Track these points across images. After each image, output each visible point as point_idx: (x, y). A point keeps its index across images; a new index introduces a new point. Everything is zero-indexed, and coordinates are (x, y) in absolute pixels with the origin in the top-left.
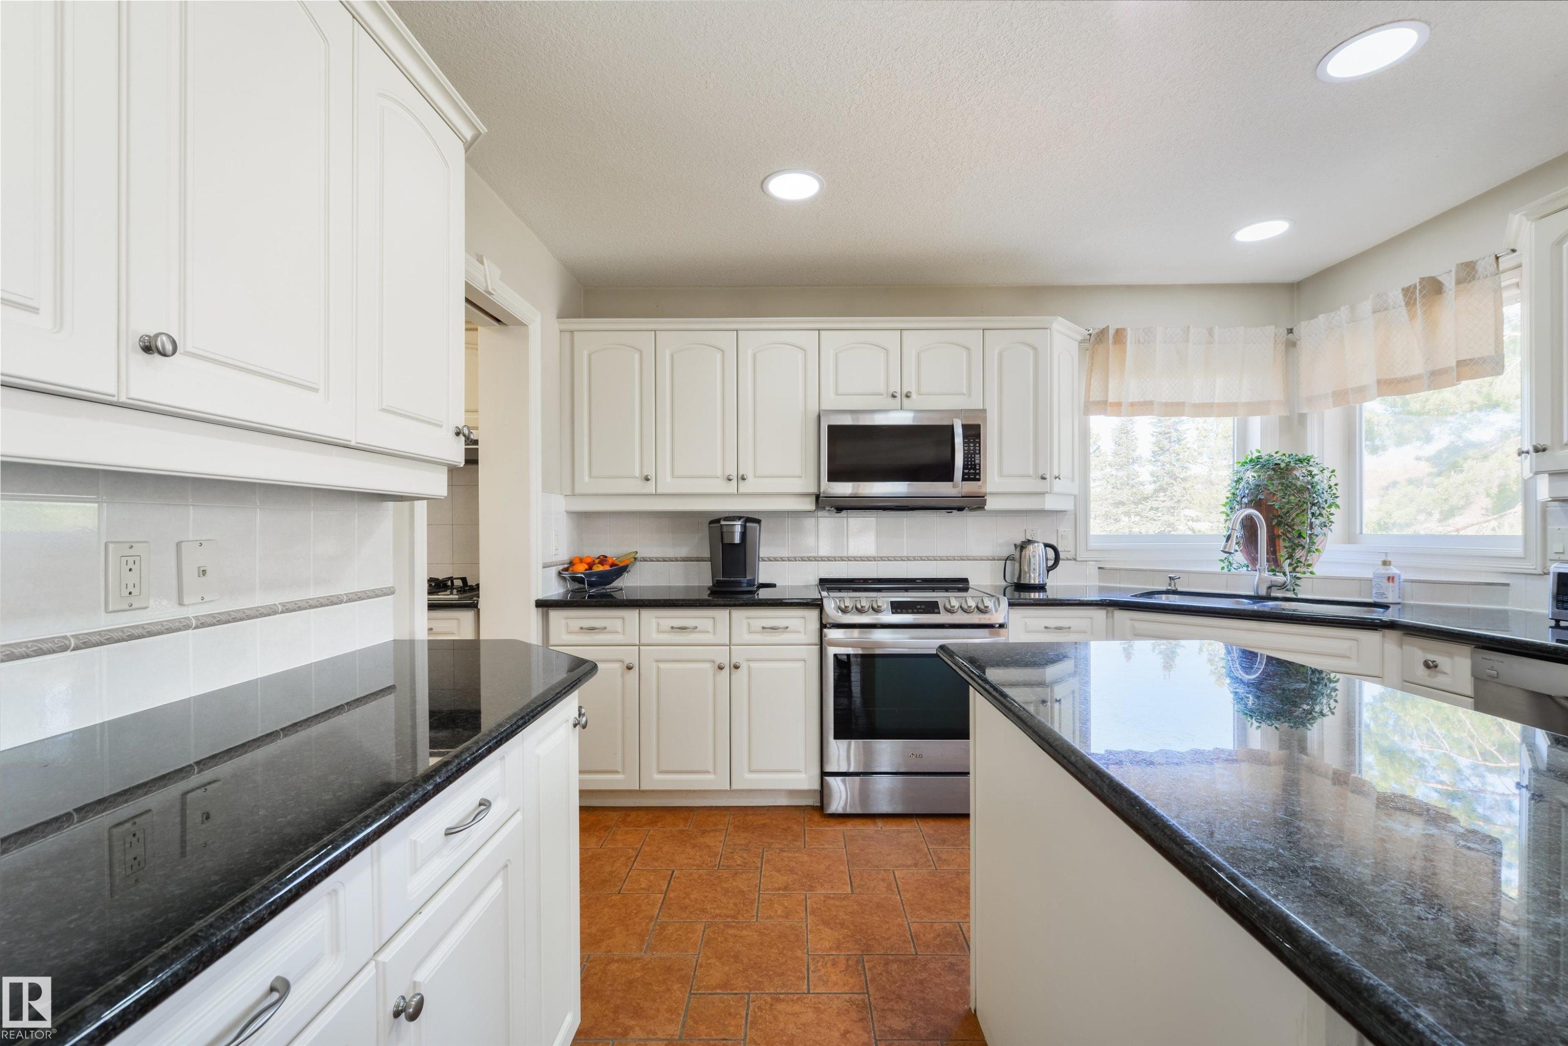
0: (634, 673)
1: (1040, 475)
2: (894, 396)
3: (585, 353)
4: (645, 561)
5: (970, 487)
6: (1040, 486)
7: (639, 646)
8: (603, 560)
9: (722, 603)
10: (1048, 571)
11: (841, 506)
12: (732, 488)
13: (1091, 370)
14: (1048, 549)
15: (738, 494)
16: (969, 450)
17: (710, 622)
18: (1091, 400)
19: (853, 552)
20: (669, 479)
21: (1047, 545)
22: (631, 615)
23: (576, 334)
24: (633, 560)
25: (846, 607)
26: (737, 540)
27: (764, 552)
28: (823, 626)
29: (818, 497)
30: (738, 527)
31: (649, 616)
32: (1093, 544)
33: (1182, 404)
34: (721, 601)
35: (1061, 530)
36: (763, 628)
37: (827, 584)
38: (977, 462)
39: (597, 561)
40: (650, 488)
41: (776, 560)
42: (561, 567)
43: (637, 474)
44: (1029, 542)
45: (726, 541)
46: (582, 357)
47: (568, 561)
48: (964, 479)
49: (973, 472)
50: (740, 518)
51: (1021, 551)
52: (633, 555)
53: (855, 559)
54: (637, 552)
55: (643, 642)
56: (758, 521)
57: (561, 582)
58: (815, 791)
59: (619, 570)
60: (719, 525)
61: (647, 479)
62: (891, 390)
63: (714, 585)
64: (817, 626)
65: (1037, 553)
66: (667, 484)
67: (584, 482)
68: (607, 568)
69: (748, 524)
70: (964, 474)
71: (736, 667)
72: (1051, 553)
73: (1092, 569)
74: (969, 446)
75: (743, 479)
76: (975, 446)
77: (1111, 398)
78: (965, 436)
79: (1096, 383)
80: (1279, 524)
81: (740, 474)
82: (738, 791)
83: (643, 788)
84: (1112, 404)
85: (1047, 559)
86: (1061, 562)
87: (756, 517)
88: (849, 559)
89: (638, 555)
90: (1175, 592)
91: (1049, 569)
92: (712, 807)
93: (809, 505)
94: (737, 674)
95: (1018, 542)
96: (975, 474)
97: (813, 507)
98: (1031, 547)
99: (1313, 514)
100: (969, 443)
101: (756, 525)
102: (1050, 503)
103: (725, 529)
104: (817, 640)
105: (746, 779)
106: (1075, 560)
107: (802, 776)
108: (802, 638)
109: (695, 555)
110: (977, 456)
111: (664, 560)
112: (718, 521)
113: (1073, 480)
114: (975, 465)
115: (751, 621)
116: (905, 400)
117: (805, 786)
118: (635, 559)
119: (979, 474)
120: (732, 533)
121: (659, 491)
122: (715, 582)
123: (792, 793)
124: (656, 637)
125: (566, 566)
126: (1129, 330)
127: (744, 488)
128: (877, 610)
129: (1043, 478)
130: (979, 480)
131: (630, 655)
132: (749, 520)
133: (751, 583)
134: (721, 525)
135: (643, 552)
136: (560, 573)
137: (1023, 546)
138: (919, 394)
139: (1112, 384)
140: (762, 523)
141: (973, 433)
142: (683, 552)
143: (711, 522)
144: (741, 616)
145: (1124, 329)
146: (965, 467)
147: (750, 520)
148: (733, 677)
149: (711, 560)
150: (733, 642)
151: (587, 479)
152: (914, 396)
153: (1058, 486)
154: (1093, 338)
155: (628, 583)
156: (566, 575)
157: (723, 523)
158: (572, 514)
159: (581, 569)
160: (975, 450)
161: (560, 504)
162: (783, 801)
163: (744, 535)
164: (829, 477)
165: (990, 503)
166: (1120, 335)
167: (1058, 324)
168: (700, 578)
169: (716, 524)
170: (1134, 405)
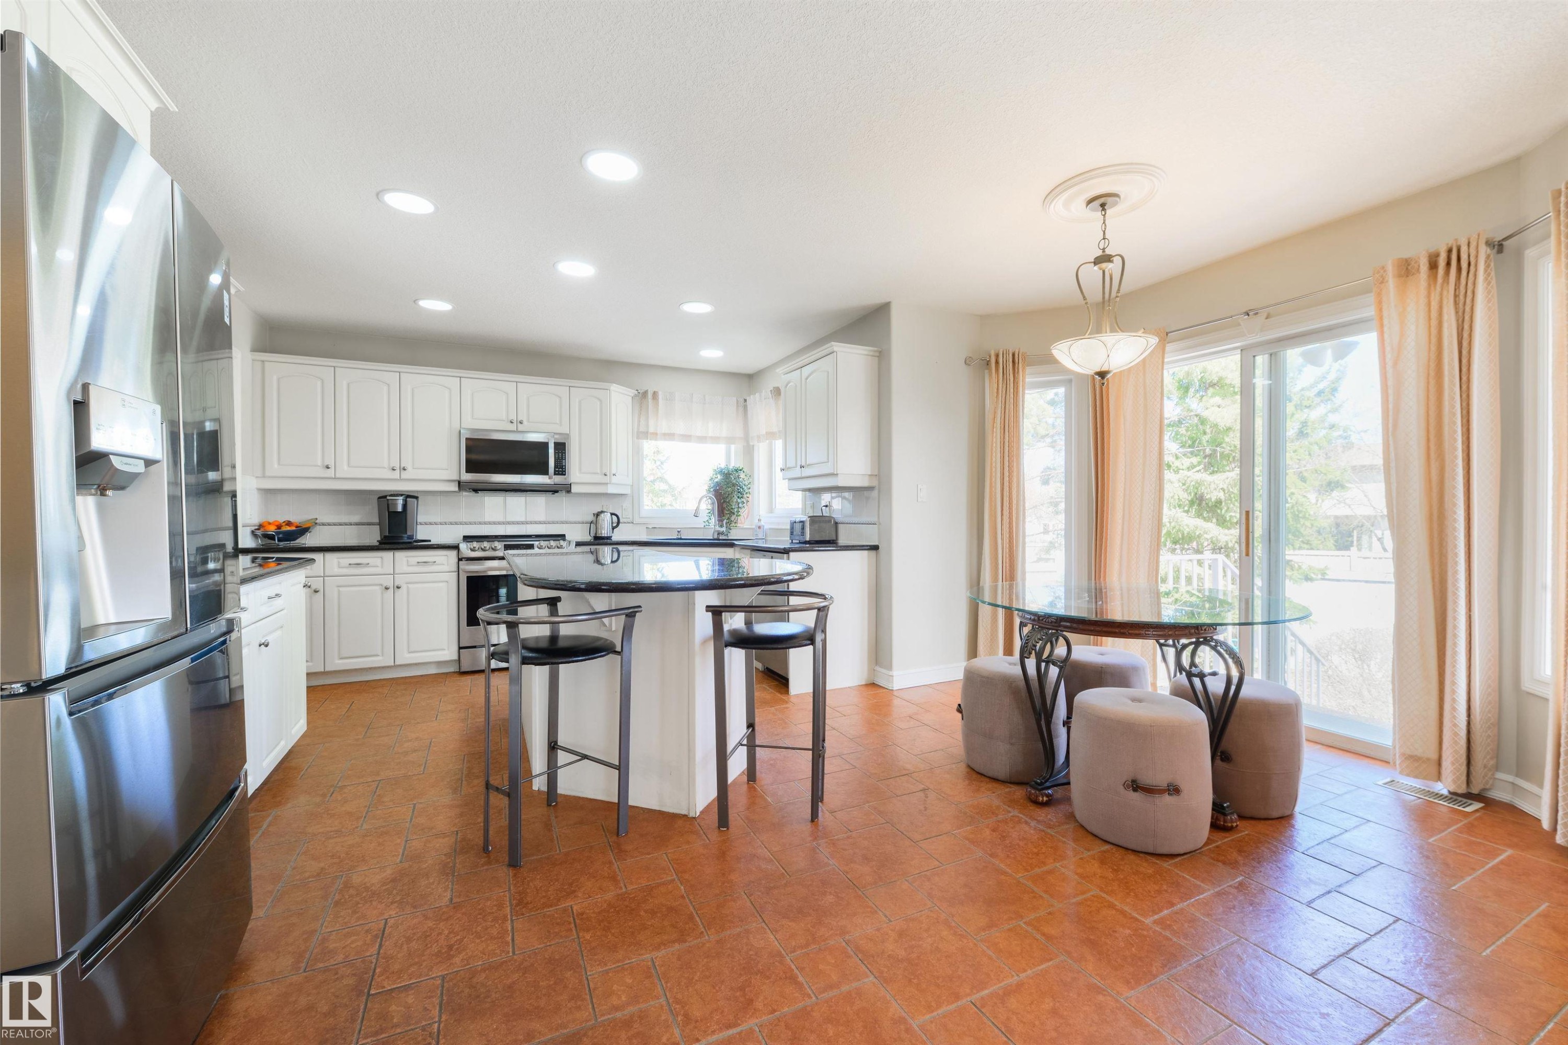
0: (321, 594)
1: (604, 472)
2: (512, 422)
3: (275, 378)
4: (323, 525)
5: (558, 479)
6: (604, 480)
7: (324, 577)
8: (289, 523)
9: (388, 547)
10: (613, 529)
11: (477, 489)
12: (396, 475)
13: (640, 414)
14: (613, 516)
15: (401, 479)
16: (558, 457)
17: (379, 560)
18: (640, 430)
19: (487, 519)
20: (346, 467)
21: (612, 514)
22: (315, 557)
23: (266, 363)
24: (314, 524)
25: (474, 547)
26: (400, 509)
27: (421, 518)
28: (460, 560)
29: (459, 482)
30: (400, 501)
31: (330, 557)
32: (643, 514)
33: (690, 436)
34: (387, 546)
35: (624, 506)
36: (418, 562)
37: (467, 538)
38: (564, 464)
39: (284, 524)
40: (330, 473)
41: (431, 524)
42: (253, 528)
43: (319, 463)
44: (602, 512)
45: (391, 510)
46: (271, 379)
47: (258, 524)
48: (555, 474)
49: (561, 470)
50: (402, 495)
51: (597, 517)
52: (313, 521)
53: (490, 523)
54: (317, 519)
55: (326, 574)
56: (417, 498)
57: (254, 539)
58: (455, 660)
59: (302, 530)
60: (385, 499)
61: (328, 467)
62: (510, 418)
63: (382, 539)
64: (457, 560)
65: (606, 519)
66: (344, 470)
67: (274, 467)
68: (294, 528)
69: (408, 499)
70: (555, 471)
71: (398, 588)
72: (615, 518)
73: (642, 528)
74: (559, 455)
75: (404, 469)
76: (562, 455)
77: (651, 430)
78: (555, 449)
79: (643, 422)
80: (724, 502)
81: (402, 466)
82: (401, 666)
83: (327, 669)
84: (652, 434)
85: (612, 523)
86: (620, 524)
87: (416, 495)
88: (485, 523)
89: (317, 521)
90: (681, 539)
91: (613, 528)
92: (380, 679)
93: (454, 487)
94: (398, 592)
95: (596, 512)
96: (563, 471)
97: (456, 489)
98: (602, 515)
99: (738, 497)
100: (558, 453)
101: (415, 500)
102: (611, 490)
103: (390, 502)
104: (456, 569)
105: (405, 657)
106: (633, 523)
107: (446, 652)
108: (446, 568)
109: (365, 521)
110: (564, 461)
111: (340, 524)
112: (385, 497)
113: (628, 476)
114: (562, 466)
115: (410, 559)
116: (519, 424)
117: (448, 658)
118: (316, 523)
119: (565, 471)
120: (396, 505)
121: (338, 476)
122: (383, 537)
123: (439, 664)
124: (337, 571)
125: (257, 527)
126: (660, 393)
127: (405, 475)
128: (494, 549)
129: (605, 475)
130: (565, 475)
131: (317, 583)
132: (408, 496)
133: (411, 537)
134: (388, 500)
135: (322, 519)
136: (253, 532)
137: (598, 515)
138: (528, 421)
139: (652, 422)
140: (420, 499)
141: (561, 448)
142: (356, 518)
143: (380, 498)
144: (403, 557)
145: (657, 392)
146: (556, 467)
147: (411, 497)
148: (396, 594)
149: (379, 524)
150: (397, 571)
151: (276, 466)
152: (525, 422)
153: (614, 480)
154: (640, 395)
155: (309, 539)
156: (259, 533)
157: (388, 498)
158: (259, 490)
159: (272, 530)
160: (562, 457)
161: (253, 483)
162: (433, 670)
163: (405, 506)
164: (469, 470)
165: (574, 489)
166: (655, 394)
167: (614, 387)
168: (373, 536)
169: (384, 499)
170: (665, 434)
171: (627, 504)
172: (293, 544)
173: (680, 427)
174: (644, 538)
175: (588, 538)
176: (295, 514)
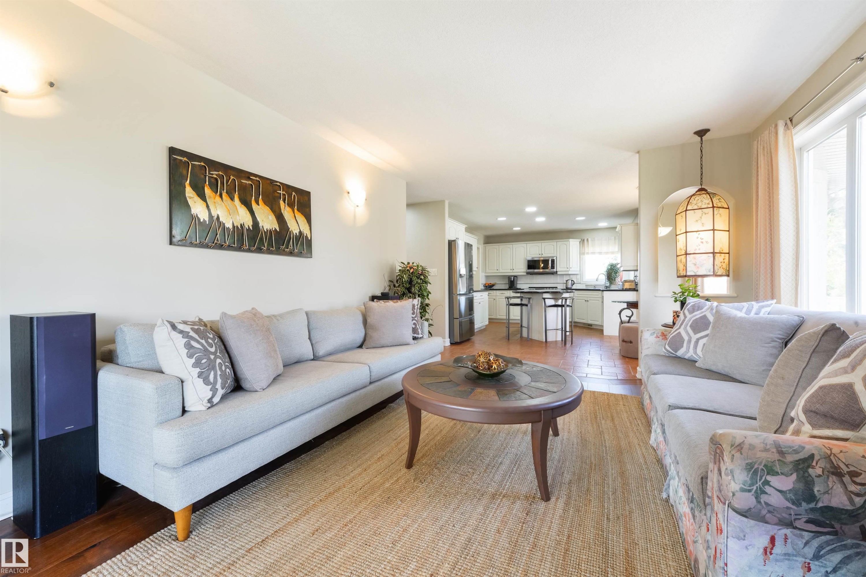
0: (495, 300)
5: (553, 270)
6: (568, 270)
8: (490, 284)
11: (530, 274)
12: (512, 271)
13: (582, 247)
16: (552, 264)
17: (507, 292)
18: (582, 252)
19: (535, 282)
21: (571, 280)
22: (495, 291)
23: (488, 247)
24: (495, 284)
27: (518, 282)
29: (526, 272)
30: (513, 278)
31: (498, 291)
32: (584, 280)
34: (509, 289)
40: (498, 271)
41: (521, 284)
43: (496, 269)
45: (511, 280)
46: (487, 250)
47: (485, 283)
48: (551, 269)
49: (553, 267)
50: (513, 276)
55: (497, 295)
56: (517, 277)
57: (484, 287)
59: (493, 285)
65: (570, 282)
66: (501, 271)
67: (488, 271)
72: (573, 281)
73: (584, 285)
78: (551, 261)
79: (583, 250)
80: (611, 276)
81: (513, 269)
84: (587, 253)
85: (572, 283)
86: (575, 284)
91: (572, 285)
93: (525, 274)
99: (615, 273)
102: (570, 273)
103: (511, 278)
106: (580, 283)
109: (506, 283)
110: (554, 265)
111: (501, 284)
113: (577, 268)
116: (540, 255)
122: (509, 287)
126: (590, 238)
127: (514, 271)
129: (569, 268)
130: (555, 269)
131: (495, 297)
133: (514, 286)
135: (497, 283)
137: (567, 281)
138: (544, 254)
139: (586, 249)
141: (553, 261)
142: (504, 282)
144: (512, 292)
145: (588, 238)
146: (551, 267)
147: (515, 276)
149: (509, 284)
150: (509, 294)
153: (571, 270)
154: (582, 241)
155: (494, 288)
156: (485, 285)
158: (485, 277)
159: (487, 284)
161: (484, 274)
163: (514, 279)
164: (528, 269)
165: (558, 273)
166: (587, 240)
167: (571, 240)
168: (507, 287)
169: (509, 277)
170: (592, 253)
171: (579, 277)
172: (492, 288)
173: (597, 249)
174: (585, 288)
175: (565, 288)
176: (492, 282)
